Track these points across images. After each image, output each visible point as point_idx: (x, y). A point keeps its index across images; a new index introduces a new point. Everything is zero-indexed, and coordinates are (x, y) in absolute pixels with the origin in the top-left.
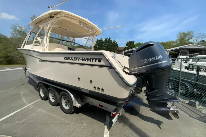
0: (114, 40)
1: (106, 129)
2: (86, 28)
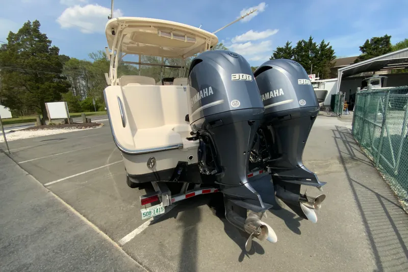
0: (323, 43)
1: (148, 222)
2: (172, 37)
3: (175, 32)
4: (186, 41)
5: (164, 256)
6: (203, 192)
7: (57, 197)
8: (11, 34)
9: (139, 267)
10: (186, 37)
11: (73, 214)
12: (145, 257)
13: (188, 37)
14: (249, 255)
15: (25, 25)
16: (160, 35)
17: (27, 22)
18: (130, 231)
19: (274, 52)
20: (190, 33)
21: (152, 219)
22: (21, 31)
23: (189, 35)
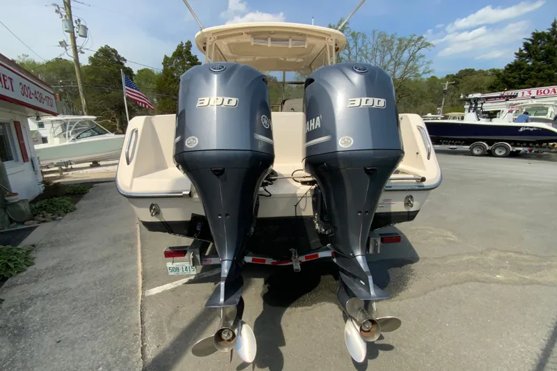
1: (186, 280)
2: (269, 44)
3: (274, 36)
4: (290, 46)
5: (169, 323)
6: (253, 260)
7: (139, 230)
8: (166, 57)
9: (137, 325)
10: (290, 40)
11: (136, 250)
12: (151, 318)
13: (293, 40)
14: (256, 366)
15: (178, 47)
16: (252, 43)
17: (180, 43)
18: (163, 284)
19: (525, 41)
20: (297, 34)
21: (193, 277)
22: (175, 54)
23: (293, 37)
